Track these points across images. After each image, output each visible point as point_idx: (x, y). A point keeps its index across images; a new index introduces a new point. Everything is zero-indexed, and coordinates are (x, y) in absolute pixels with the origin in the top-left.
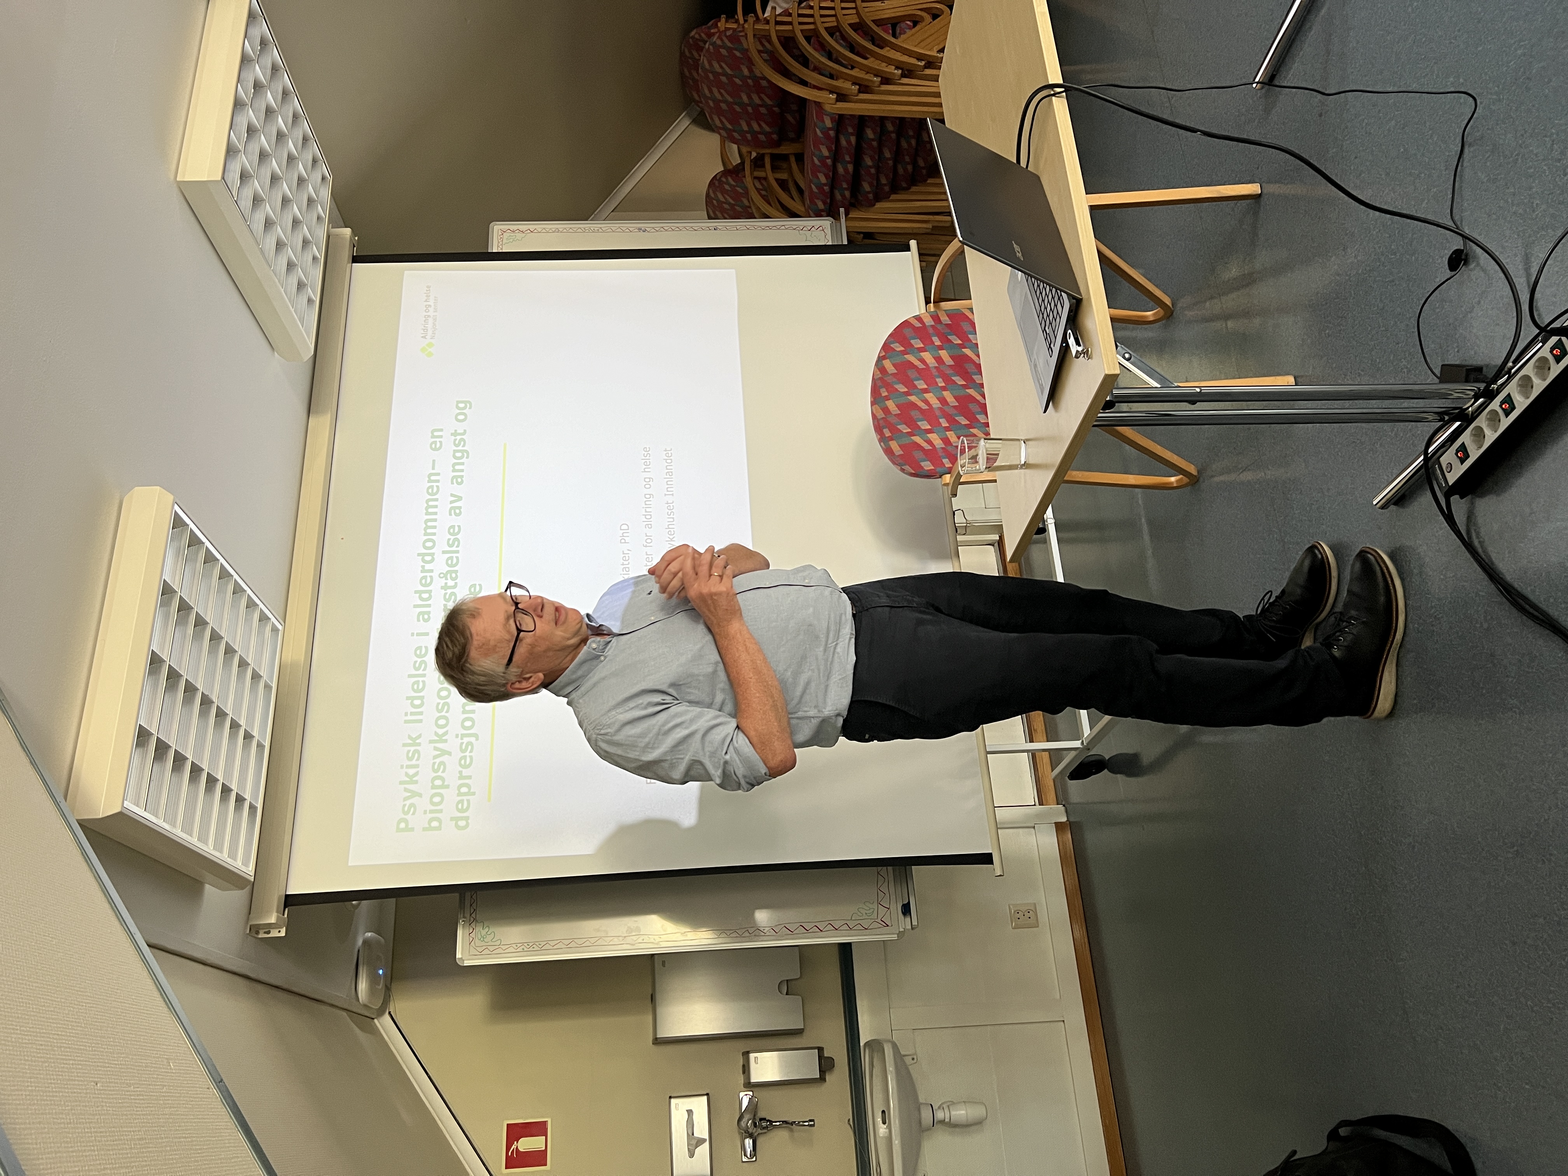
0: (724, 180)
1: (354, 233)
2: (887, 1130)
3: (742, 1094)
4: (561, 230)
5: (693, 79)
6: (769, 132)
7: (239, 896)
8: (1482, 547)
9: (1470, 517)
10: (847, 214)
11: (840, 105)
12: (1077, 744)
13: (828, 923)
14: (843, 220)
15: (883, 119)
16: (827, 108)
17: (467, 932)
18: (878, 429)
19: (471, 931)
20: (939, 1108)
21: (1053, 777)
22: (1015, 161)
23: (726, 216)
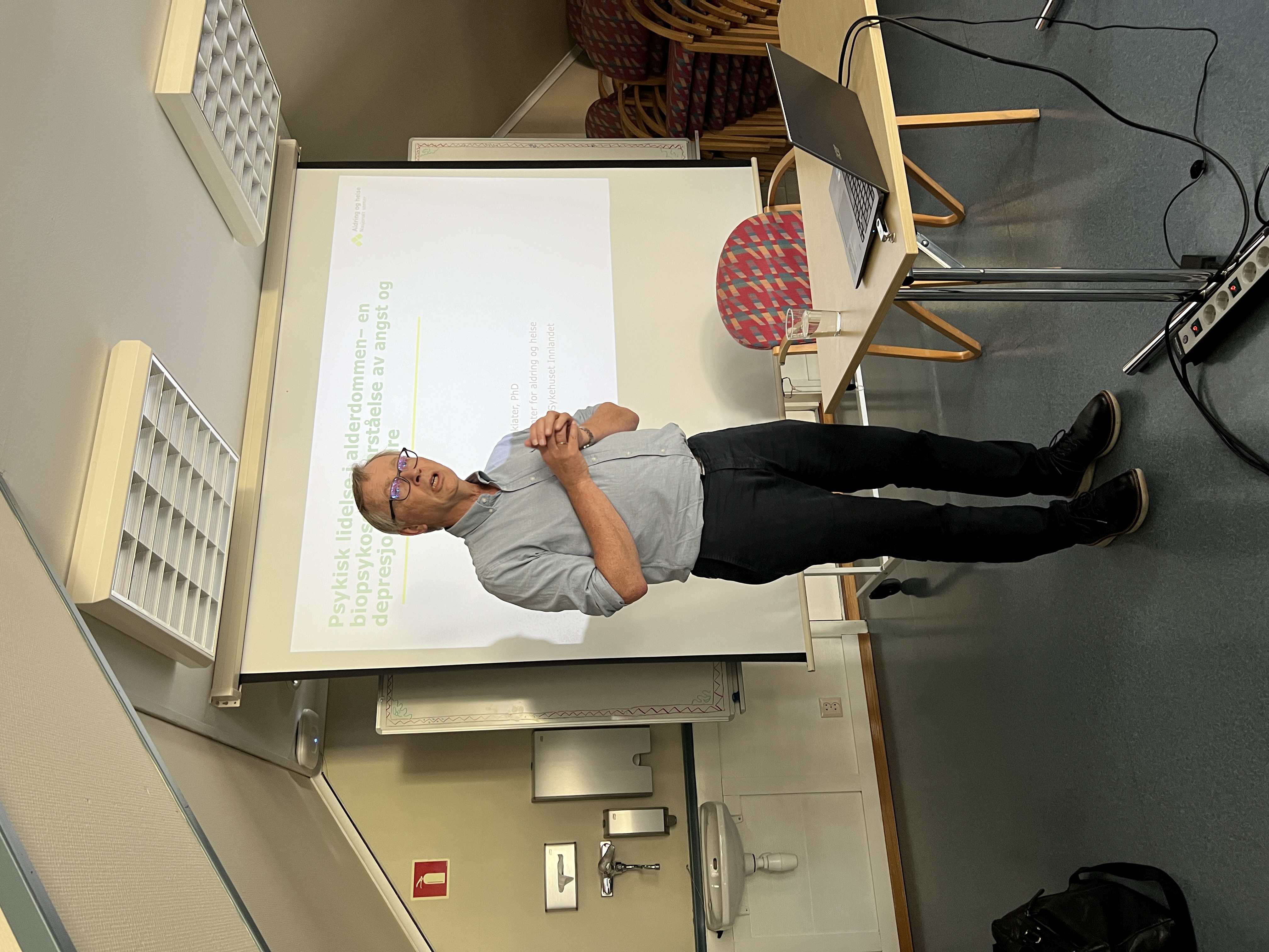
0: (600, 106)
1: (299, 144)
2: (718, 874)
3: (602, 843)
4: (467, 145)
5: (576, 24)
6: (638, 68)
7: (203, 673)
8: (1210, 405)
9: (1201, 381)
10: (700, 136)
11: (697, 44)
12: (877, 569)
13: (673, 707)
14: (697, 140)
15: (731, 57)
16: (686, 46)
17: (384, 708)
18: (722, 308)
19: (388, 707)
20: (760, 857)
21: (857, 596)
22: (837, 81)
23: (601, 136)
